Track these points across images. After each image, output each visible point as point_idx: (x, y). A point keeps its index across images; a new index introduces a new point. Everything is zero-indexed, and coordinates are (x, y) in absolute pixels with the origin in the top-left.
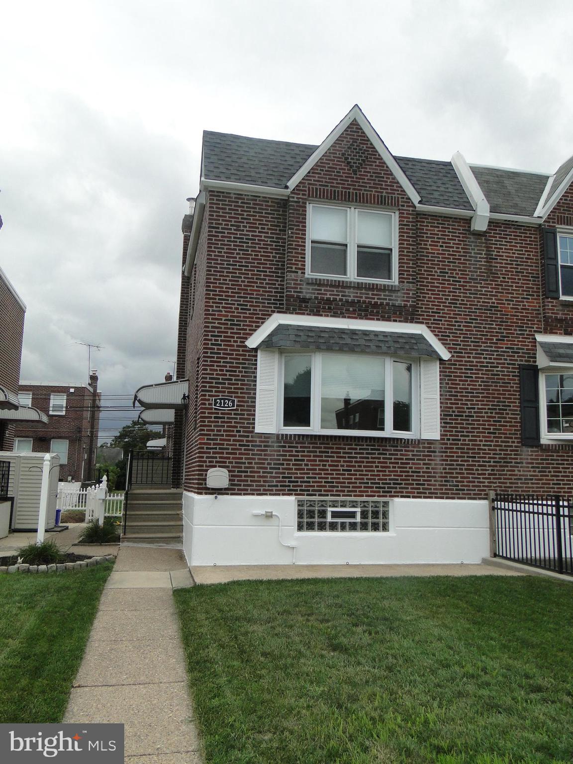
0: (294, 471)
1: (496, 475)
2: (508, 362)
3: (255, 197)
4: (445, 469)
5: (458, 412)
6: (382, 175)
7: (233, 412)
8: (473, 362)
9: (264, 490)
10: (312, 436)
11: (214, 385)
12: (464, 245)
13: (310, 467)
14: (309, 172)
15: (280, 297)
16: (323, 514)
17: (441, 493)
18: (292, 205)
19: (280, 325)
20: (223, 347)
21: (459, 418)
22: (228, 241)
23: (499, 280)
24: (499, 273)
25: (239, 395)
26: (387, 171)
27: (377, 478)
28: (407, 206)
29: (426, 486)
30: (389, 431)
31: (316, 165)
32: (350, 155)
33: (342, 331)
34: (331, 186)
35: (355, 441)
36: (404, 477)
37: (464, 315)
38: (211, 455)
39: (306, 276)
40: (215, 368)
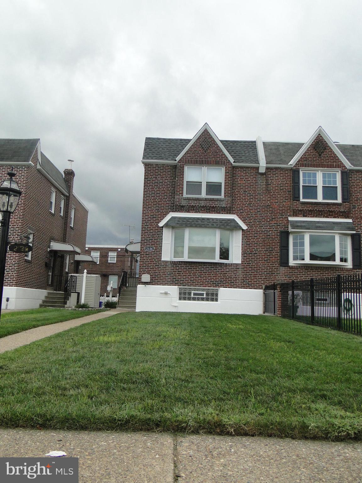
0: (177, 276)
1: (267, 279)
2: (275, 230)
3: (163, 165)
4: (244, 276)
5: (250, 252)
6: (218, 152)
7: (153, 252)
8: (258, 230)
9: (165, 283)
10: (185, 262)
11: (145, 242)
12: (255, 179)
13: (184, 274)
14: (185, 153)
15: (173, 205)
16: (190, 294)
17: (241, 286)
18: (178, 168)
19: (172, 217)
20: (149, 227)
21: (251, 254)
22: (152, 184)
23: (272, 194)
24: (272, 190)
25: (156, 245)
26: (220, 150)
27: (213, 279)
28: (228, 164)
29: (234, 283)
30: (217, 260)
31: (189, 150)
32: (203, 144)
33: (198, 219)
34: (195, 158)
35: (203, 264)
36: (224, 279)
37: (254, 210)
38: (144, 269)
39: (184, 196)
40: (146, 235)
